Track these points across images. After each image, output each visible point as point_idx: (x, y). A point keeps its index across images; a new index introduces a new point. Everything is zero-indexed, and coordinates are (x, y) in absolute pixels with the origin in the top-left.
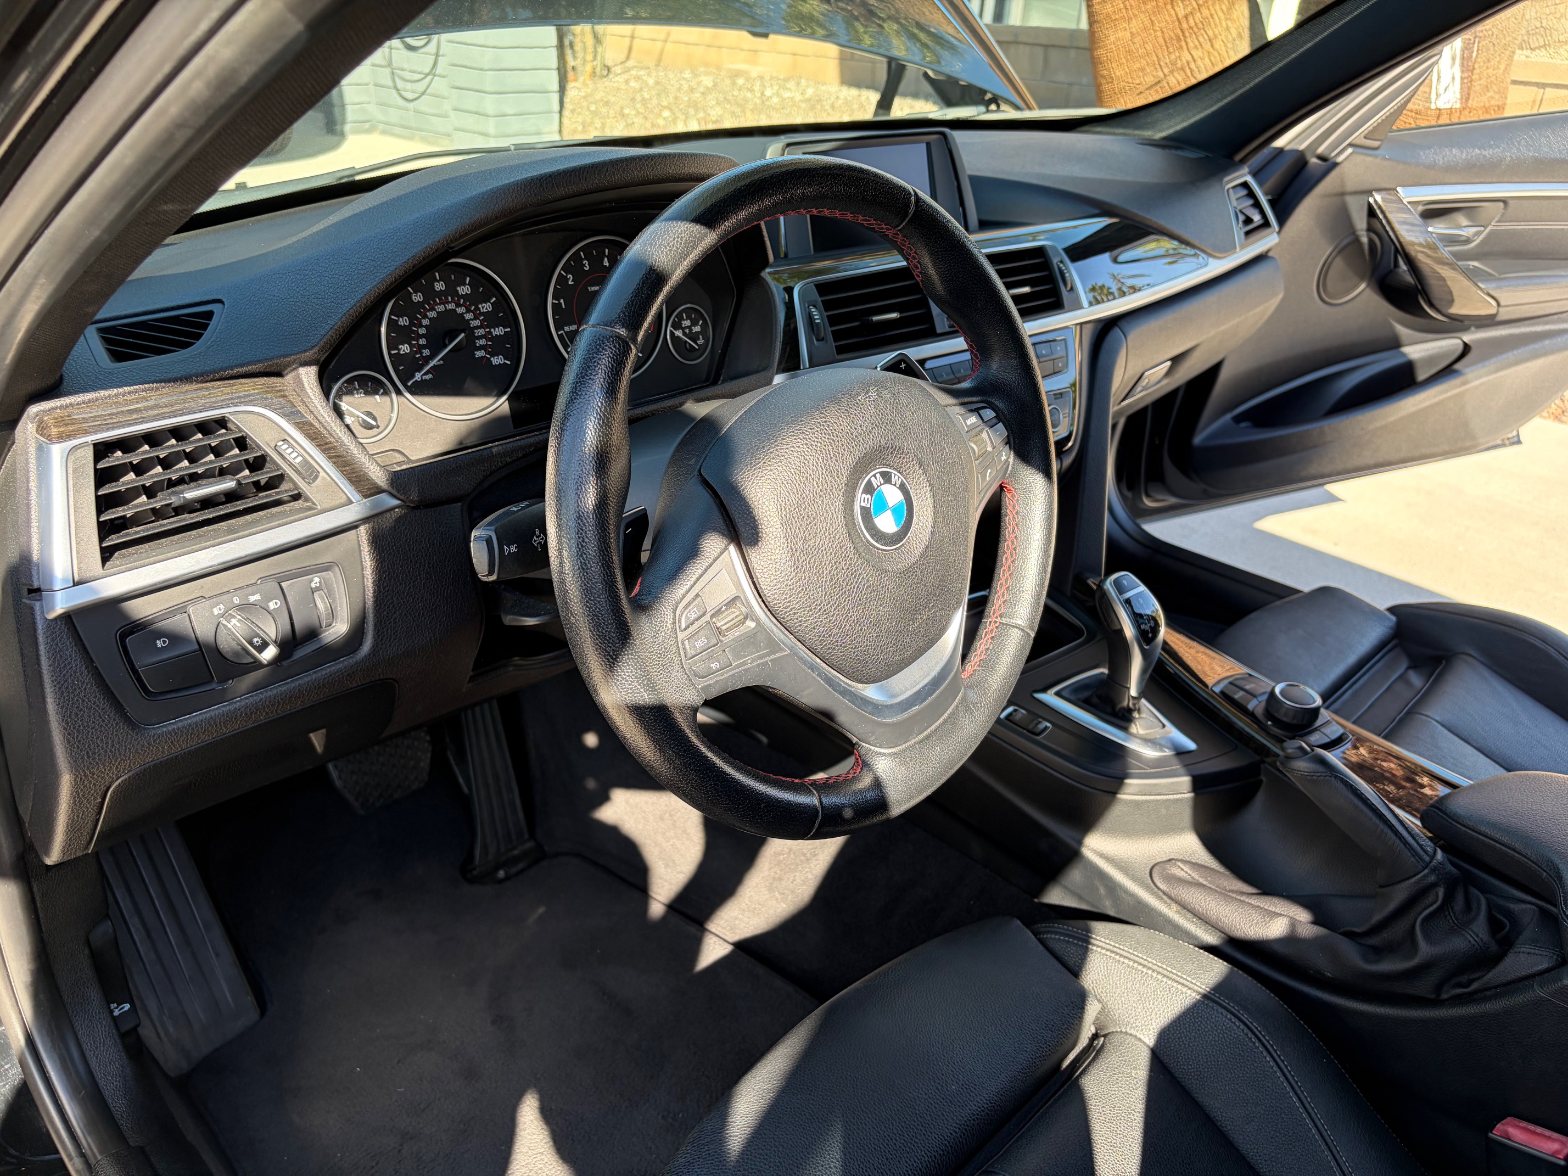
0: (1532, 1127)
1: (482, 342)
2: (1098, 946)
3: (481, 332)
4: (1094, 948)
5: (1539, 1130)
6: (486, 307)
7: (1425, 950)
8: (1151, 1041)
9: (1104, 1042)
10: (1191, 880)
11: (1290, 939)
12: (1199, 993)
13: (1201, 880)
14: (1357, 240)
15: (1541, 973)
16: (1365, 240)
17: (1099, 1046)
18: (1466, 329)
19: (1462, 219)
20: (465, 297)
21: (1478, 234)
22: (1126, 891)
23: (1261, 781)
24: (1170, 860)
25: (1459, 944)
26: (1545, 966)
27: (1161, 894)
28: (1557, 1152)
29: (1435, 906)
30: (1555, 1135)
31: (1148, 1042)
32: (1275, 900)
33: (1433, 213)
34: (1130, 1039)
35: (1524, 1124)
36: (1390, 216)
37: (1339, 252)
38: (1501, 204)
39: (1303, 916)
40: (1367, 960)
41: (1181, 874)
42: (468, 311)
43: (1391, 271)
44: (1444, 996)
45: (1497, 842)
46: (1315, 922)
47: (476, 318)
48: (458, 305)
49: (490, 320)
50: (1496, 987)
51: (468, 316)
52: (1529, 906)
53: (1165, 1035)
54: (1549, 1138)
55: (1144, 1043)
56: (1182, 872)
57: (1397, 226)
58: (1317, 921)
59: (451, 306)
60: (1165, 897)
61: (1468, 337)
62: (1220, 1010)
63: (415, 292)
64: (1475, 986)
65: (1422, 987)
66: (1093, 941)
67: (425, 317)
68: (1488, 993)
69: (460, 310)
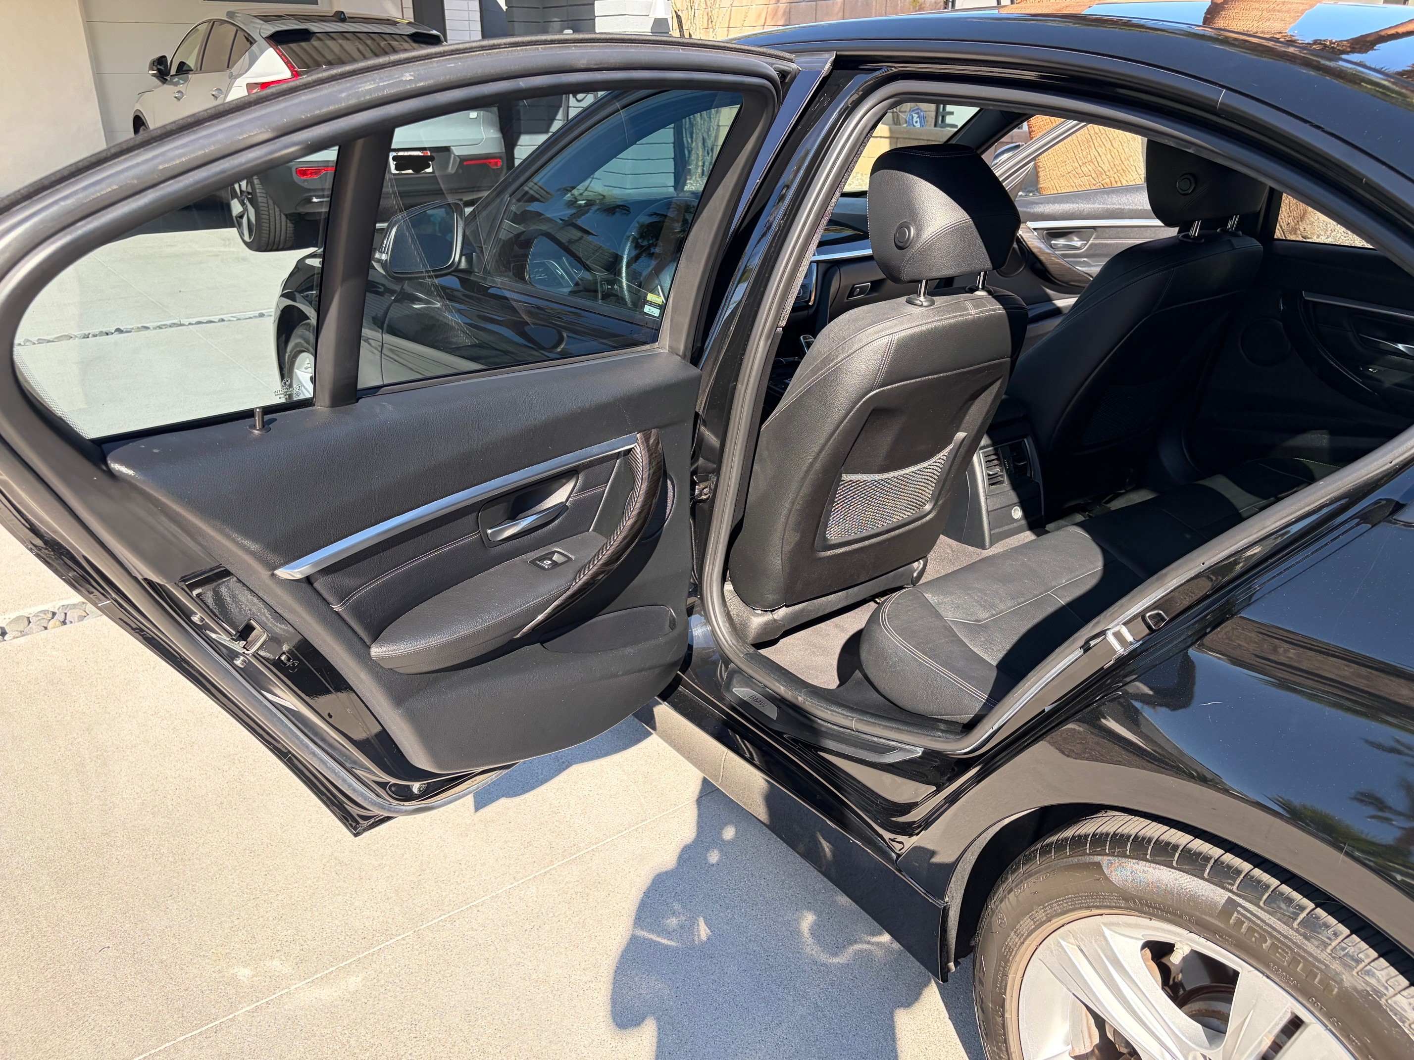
19: (1074, 238)
21: (1083, 244)
38: (1093, 230)
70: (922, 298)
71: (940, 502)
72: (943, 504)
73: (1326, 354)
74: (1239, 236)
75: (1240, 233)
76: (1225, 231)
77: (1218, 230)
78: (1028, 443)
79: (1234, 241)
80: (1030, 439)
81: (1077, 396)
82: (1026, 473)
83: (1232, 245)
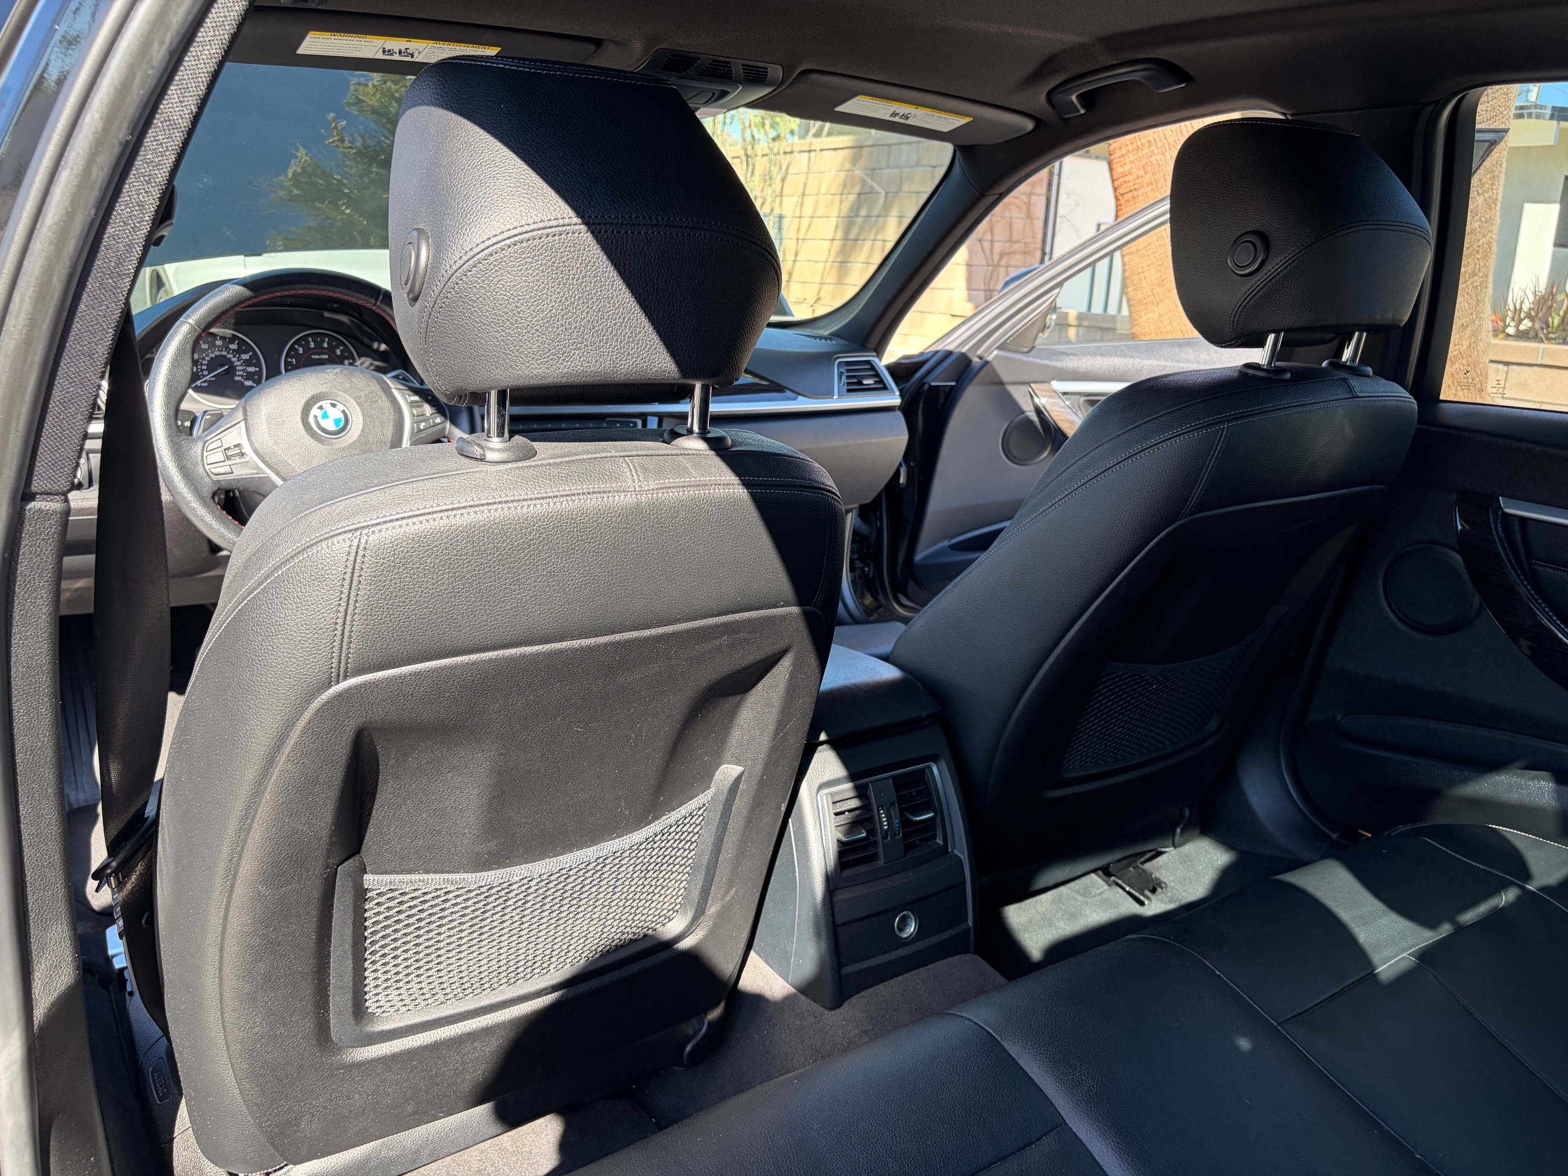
1: (241, 373)
3: (241, 368)
6: (245, 357)
20: (234, 350)
42: (234, 356)
47: (238, 360)
48: (228, 353)
49: (247, 363)
51: (234, 359)
59: (225, 353)
63: (204, 343)
67: (208, 356)
69: (229, 356)
70: (496, 442)
71: (712, 910)
72: (720, 914)
73: (1550, 619)
74: (1368, 376)
75: (1370, 370)
76: (1337, 365)
77: (1324, 364)
78: (938, 772)
79: (1355, 383)
80: (943, 765)
81: (1034, 684)
82: (934, 837)
83: (1351, 390)
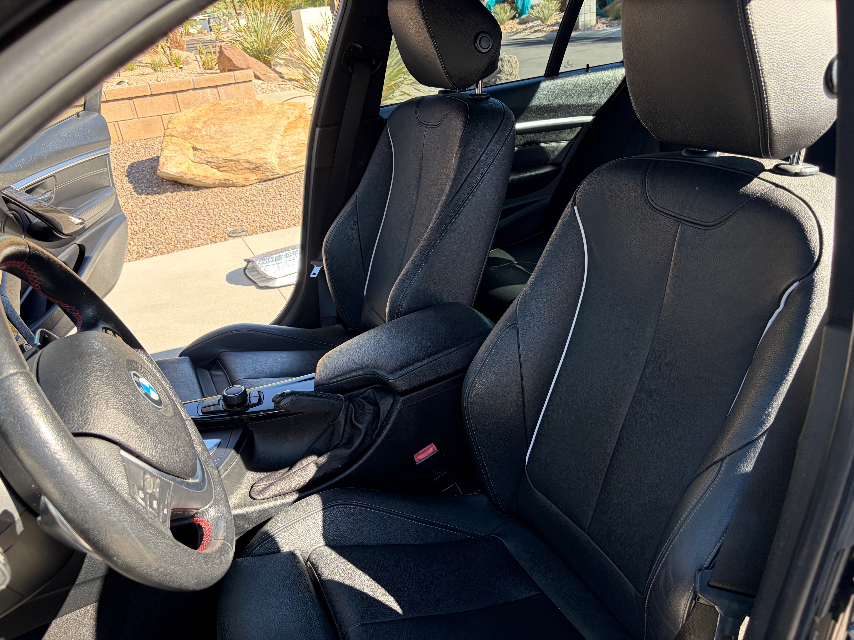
0: (421, 451)
2: (276, 533)
4: (275, 536)
5: (423, 450)
7: (362, 427)
8: (323, 543)
9: (310, 562)
10: (267, 485)
11: (320, 468)
12: (321, 510)
13: (270, 482)
14: (8, 217)
15: (392, 404)
16: (11, 215)
17: (311, 565)
18: (75, 239)
19: (41, 191)
21: (52, 194)
22: (251, 513)
23: (252, 430)
24: (252, 487)
25: (368, 417)
26: (391, 401)
27: (263, 501)
28: (433, 450)
29: (354, 411)
30: (428, 447)
31: (322, 545)
32: (300, 463)
33: (30, 191)
34: (317, 550)
35: (419, 453)
36: (18, 199)
37: (4, 225)
38: (53, 177)
39: (314, 458)
40: (349, 449)
41: (261, 488)
43: (30, 225)
44: (374, 438)
45: (346, 379)
46: (319, 456)
50: (384, 420)
52: (369, 390)
53: (326, 536)
54: (428, 449)
55: (323, 546)
56: (260, 486)
57: (24, 203)
58: (319, 454)
60: (265, 500)
61: (79, 240)
62: (331, 508)
64: (379, 426)
65: (368, 441)
66: (272, 534)
68: (384, 424)
